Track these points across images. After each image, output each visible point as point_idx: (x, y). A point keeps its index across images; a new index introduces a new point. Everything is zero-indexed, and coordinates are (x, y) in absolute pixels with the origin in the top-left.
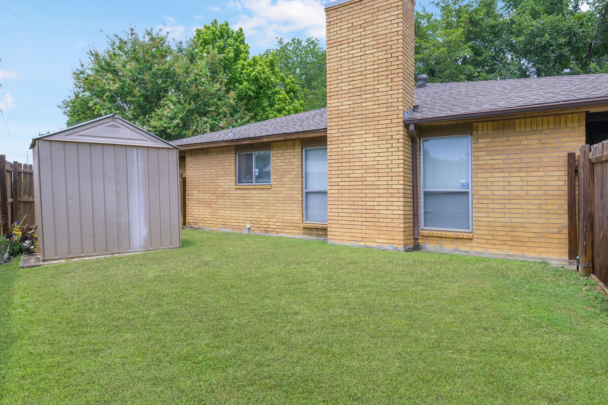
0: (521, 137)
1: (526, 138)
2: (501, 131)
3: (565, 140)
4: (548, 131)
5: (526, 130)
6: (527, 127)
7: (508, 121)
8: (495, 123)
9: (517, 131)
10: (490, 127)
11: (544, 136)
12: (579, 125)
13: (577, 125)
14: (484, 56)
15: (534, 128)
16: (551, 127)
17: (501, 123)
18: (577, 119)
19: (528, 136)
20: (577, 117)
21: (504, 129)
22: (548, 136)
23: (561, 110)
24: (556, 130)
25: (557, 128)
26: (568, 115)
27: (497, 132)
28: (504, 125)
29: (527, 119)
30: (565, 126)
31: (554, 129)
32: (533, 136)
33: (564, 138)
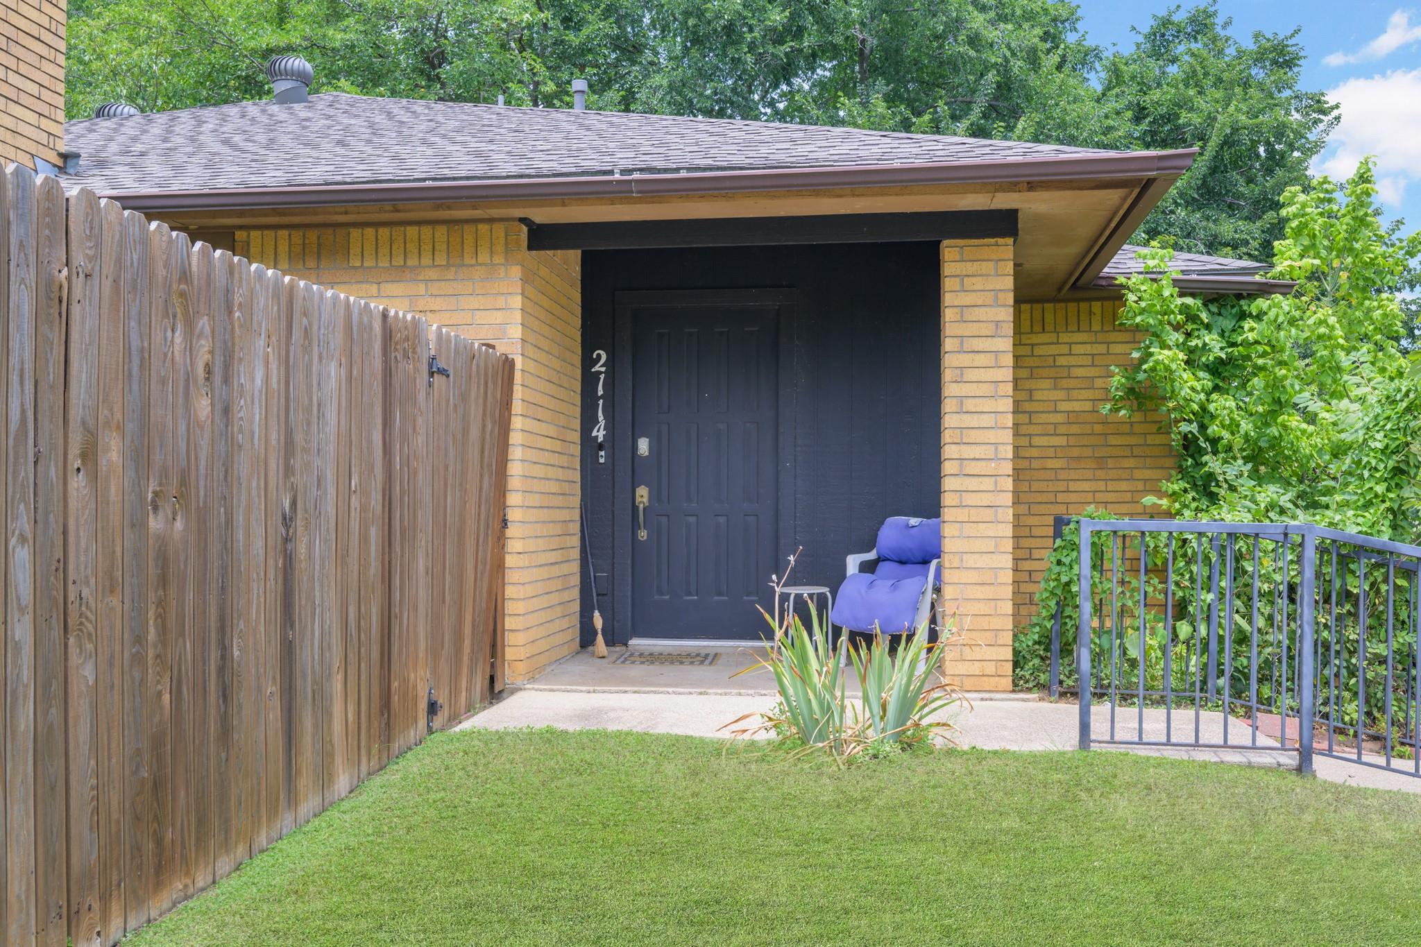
0: (364, 286)
1: (379, 290)
2: (312, 263)
3: (474, 302)
4: (433, 274)
5: (377, 266)
6: (380, 254)
7: (330, 231)
8: (297, 236)
9: (354, 268)
10: (283, 247)
11: (422, 287)
12: (507, 260)
13: (503, 261)
14: (586, 31)
15: (399, 261)
16: (441, 260)
17: (312, 235)
18: (502, 241)
19: (382, 285)
20: (503, 234)
21: (319, 258)
22: (435, 288)
23: (438, 208)
24: (453, 269)
25: (453, 266)
26: (480, 226)
27: (300, 266)
28: (319, 245)
29: (381, 230)
30: (473, 262)
31: (448, 266)
32: (395, 285)
33: (471, 298)
